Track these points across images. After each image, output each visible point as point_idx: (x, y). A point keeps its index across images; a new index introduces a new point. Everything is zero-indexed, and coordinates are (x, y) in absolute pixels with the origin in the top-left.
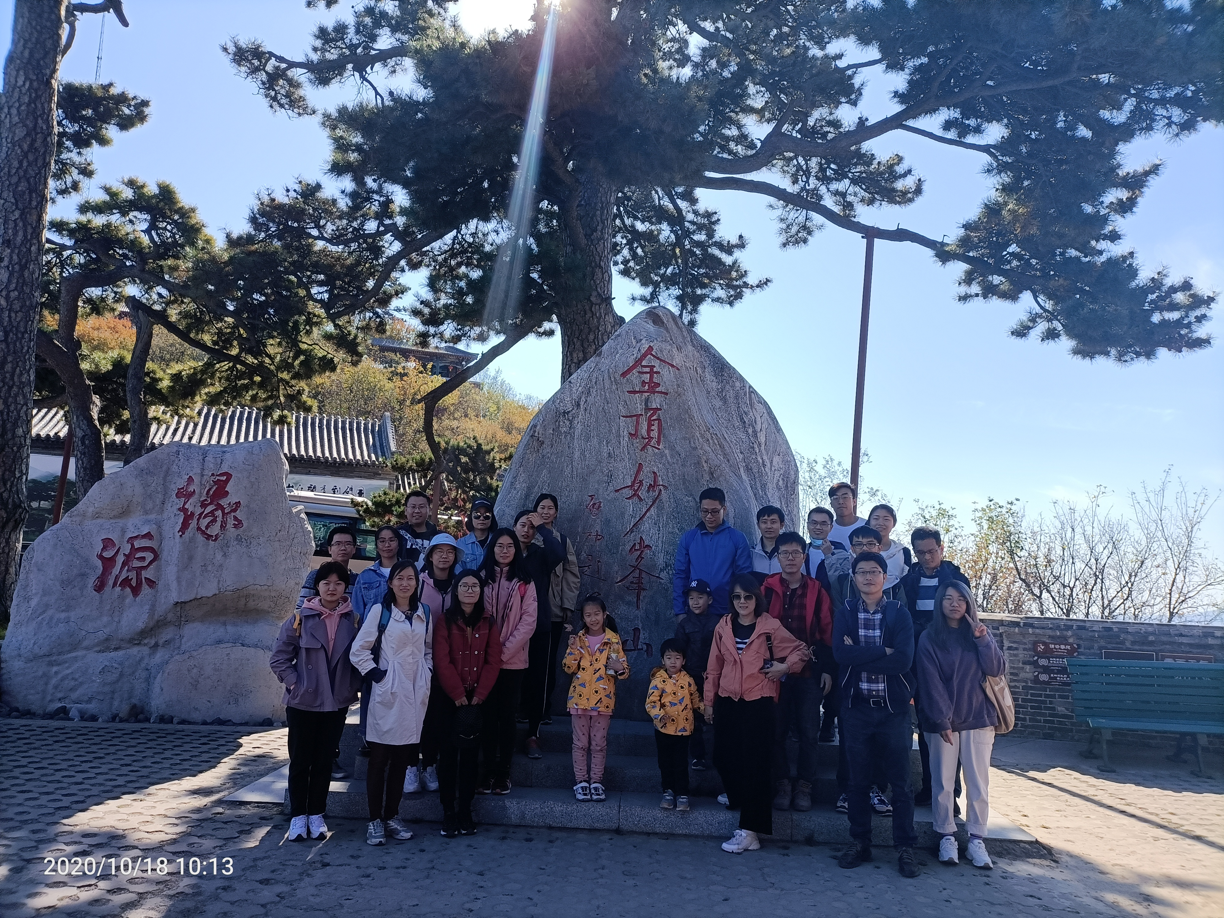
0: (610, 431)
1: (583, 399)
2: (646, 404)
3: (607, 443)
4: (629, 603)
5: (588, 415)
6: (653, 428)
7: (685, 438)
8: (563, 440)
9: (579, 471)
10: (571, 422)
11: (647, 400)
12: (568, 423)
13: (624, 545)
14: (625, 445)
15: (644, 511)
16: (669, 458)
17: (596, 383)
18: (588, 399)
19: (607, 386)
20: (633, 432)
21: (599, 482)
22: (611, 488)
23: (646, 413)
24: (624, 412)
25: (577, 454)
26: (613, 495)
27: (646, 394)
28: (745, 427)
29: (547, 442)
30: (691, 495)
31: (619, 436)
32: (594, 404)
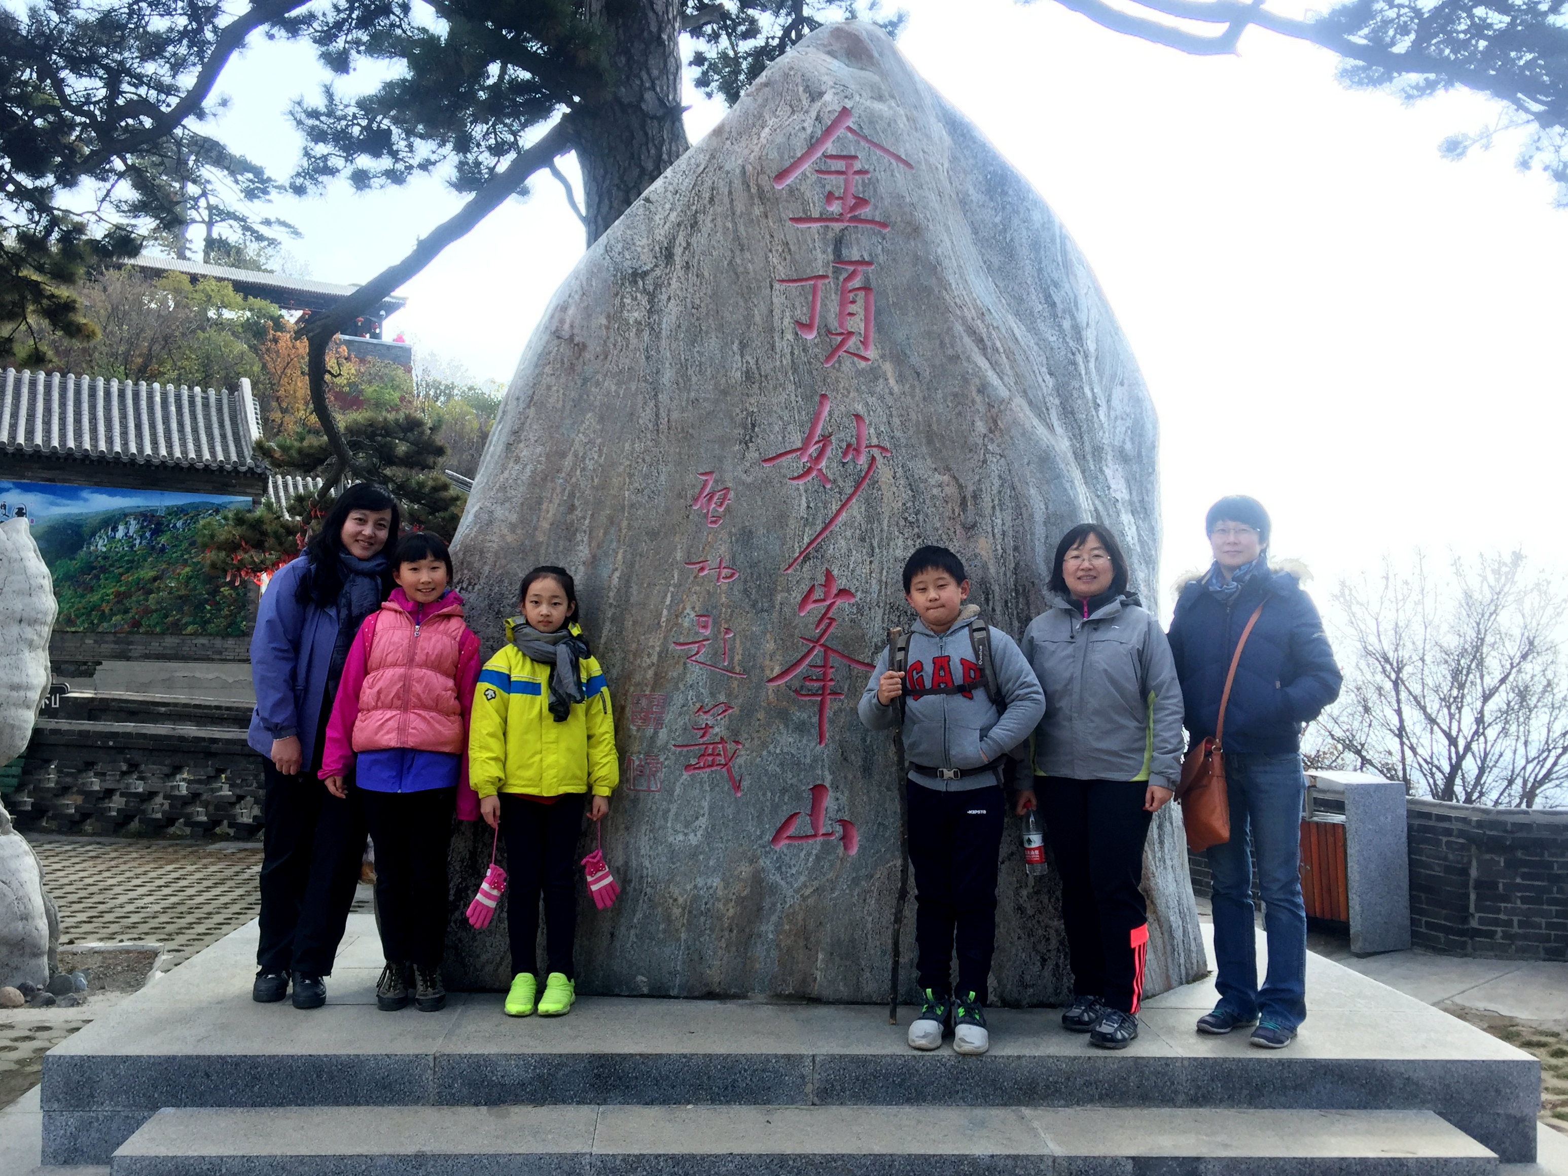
0: (748, 319)
1: (681, 239)
2: (837, 251)
3: (743, 346)
4: (801, 728)
5: (693, 278)
6: (852, 308)
7: (929, 334)
8: (634, 341)
9: (675, 415)
10: (652, 297)
11: (839, 243)
12: (644, 300)
13: (788, 590)
14: (787, 351)
15: (835, 507)
16: (892, 382)
17: (712, 200)
18: (693, 240)
19: (740, 207)
20: (805, 320)
21: (723, 441)
22: (752, 455)
23: (836, 271)
24: (782, 271)
25: (668, 376)
26: (758, 473)
27: (837, 226)
28: (1055, 316)
29: (594, 347)
30: (948, 469)
31: (772, 329)
32: (707, 253)
